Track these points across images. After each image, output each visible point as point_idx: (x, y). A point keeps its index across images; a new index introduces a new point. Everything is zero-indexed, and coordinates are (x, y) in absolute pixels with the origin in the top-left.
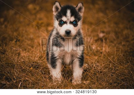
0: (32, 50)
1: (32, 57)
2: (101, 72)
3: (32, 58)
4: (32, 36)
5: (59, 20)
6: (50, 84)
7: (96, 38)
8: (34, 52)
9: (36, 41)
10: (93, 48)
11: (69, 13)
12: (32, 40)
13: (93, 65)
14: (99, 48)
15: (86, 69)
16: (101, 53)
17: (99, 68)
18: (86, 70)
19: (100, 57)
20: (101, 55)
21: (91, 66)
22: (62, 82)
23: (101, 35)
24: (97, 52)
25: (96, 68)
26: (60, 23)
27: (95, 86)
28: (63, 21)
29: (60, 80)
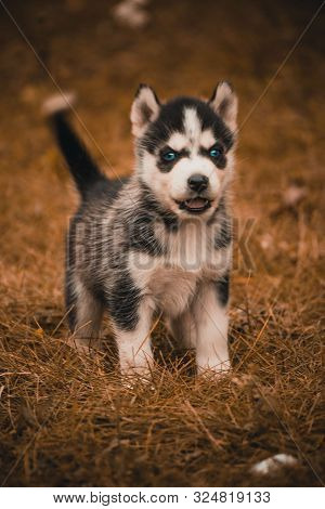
0: (40, 263)
1: (40, 286)
2: (294, 336)
3: (40, 292)
4: (38, 208)
5: (157, 151)
6: (110, 387)
7: (273, 207)
8: (47, 269)
9: (53, 225)
10: (265, 244)
11: (191, 118)
12: (38, 220)
13: (263, 309)
14: (284, 245)
15: (239, 325)
16: (294, 262)
17: (287, 321)
18: (239, 330)
19: (290, 276)
20: (291, 269)
21: (258, 314)
22: (153, 381)
23: (293, 194)
24: (278, 258)
25: (275, 323)
26: (162, 159)
27: (275, 391)
28: (173, 151)
29: (147, 372)
